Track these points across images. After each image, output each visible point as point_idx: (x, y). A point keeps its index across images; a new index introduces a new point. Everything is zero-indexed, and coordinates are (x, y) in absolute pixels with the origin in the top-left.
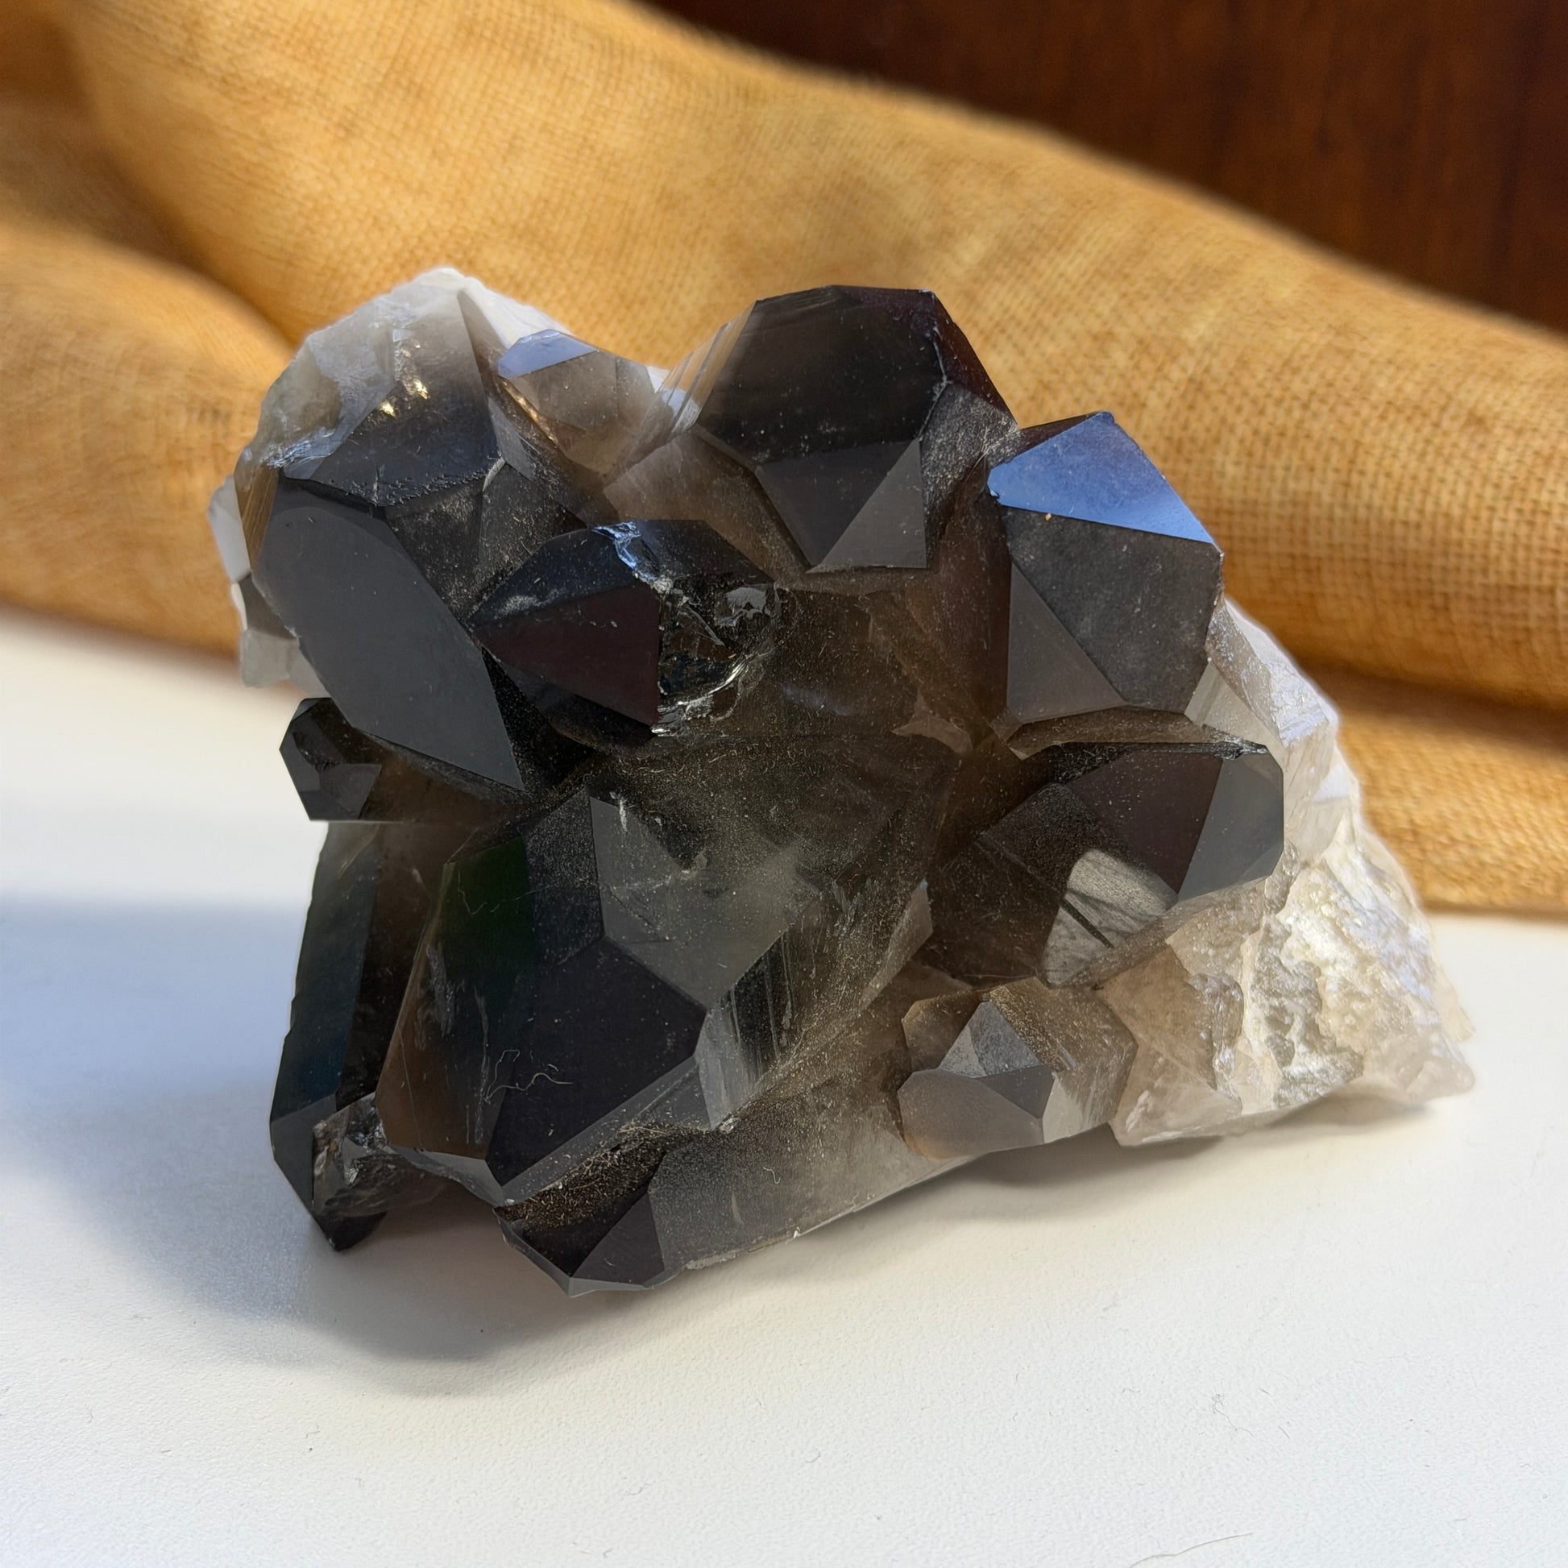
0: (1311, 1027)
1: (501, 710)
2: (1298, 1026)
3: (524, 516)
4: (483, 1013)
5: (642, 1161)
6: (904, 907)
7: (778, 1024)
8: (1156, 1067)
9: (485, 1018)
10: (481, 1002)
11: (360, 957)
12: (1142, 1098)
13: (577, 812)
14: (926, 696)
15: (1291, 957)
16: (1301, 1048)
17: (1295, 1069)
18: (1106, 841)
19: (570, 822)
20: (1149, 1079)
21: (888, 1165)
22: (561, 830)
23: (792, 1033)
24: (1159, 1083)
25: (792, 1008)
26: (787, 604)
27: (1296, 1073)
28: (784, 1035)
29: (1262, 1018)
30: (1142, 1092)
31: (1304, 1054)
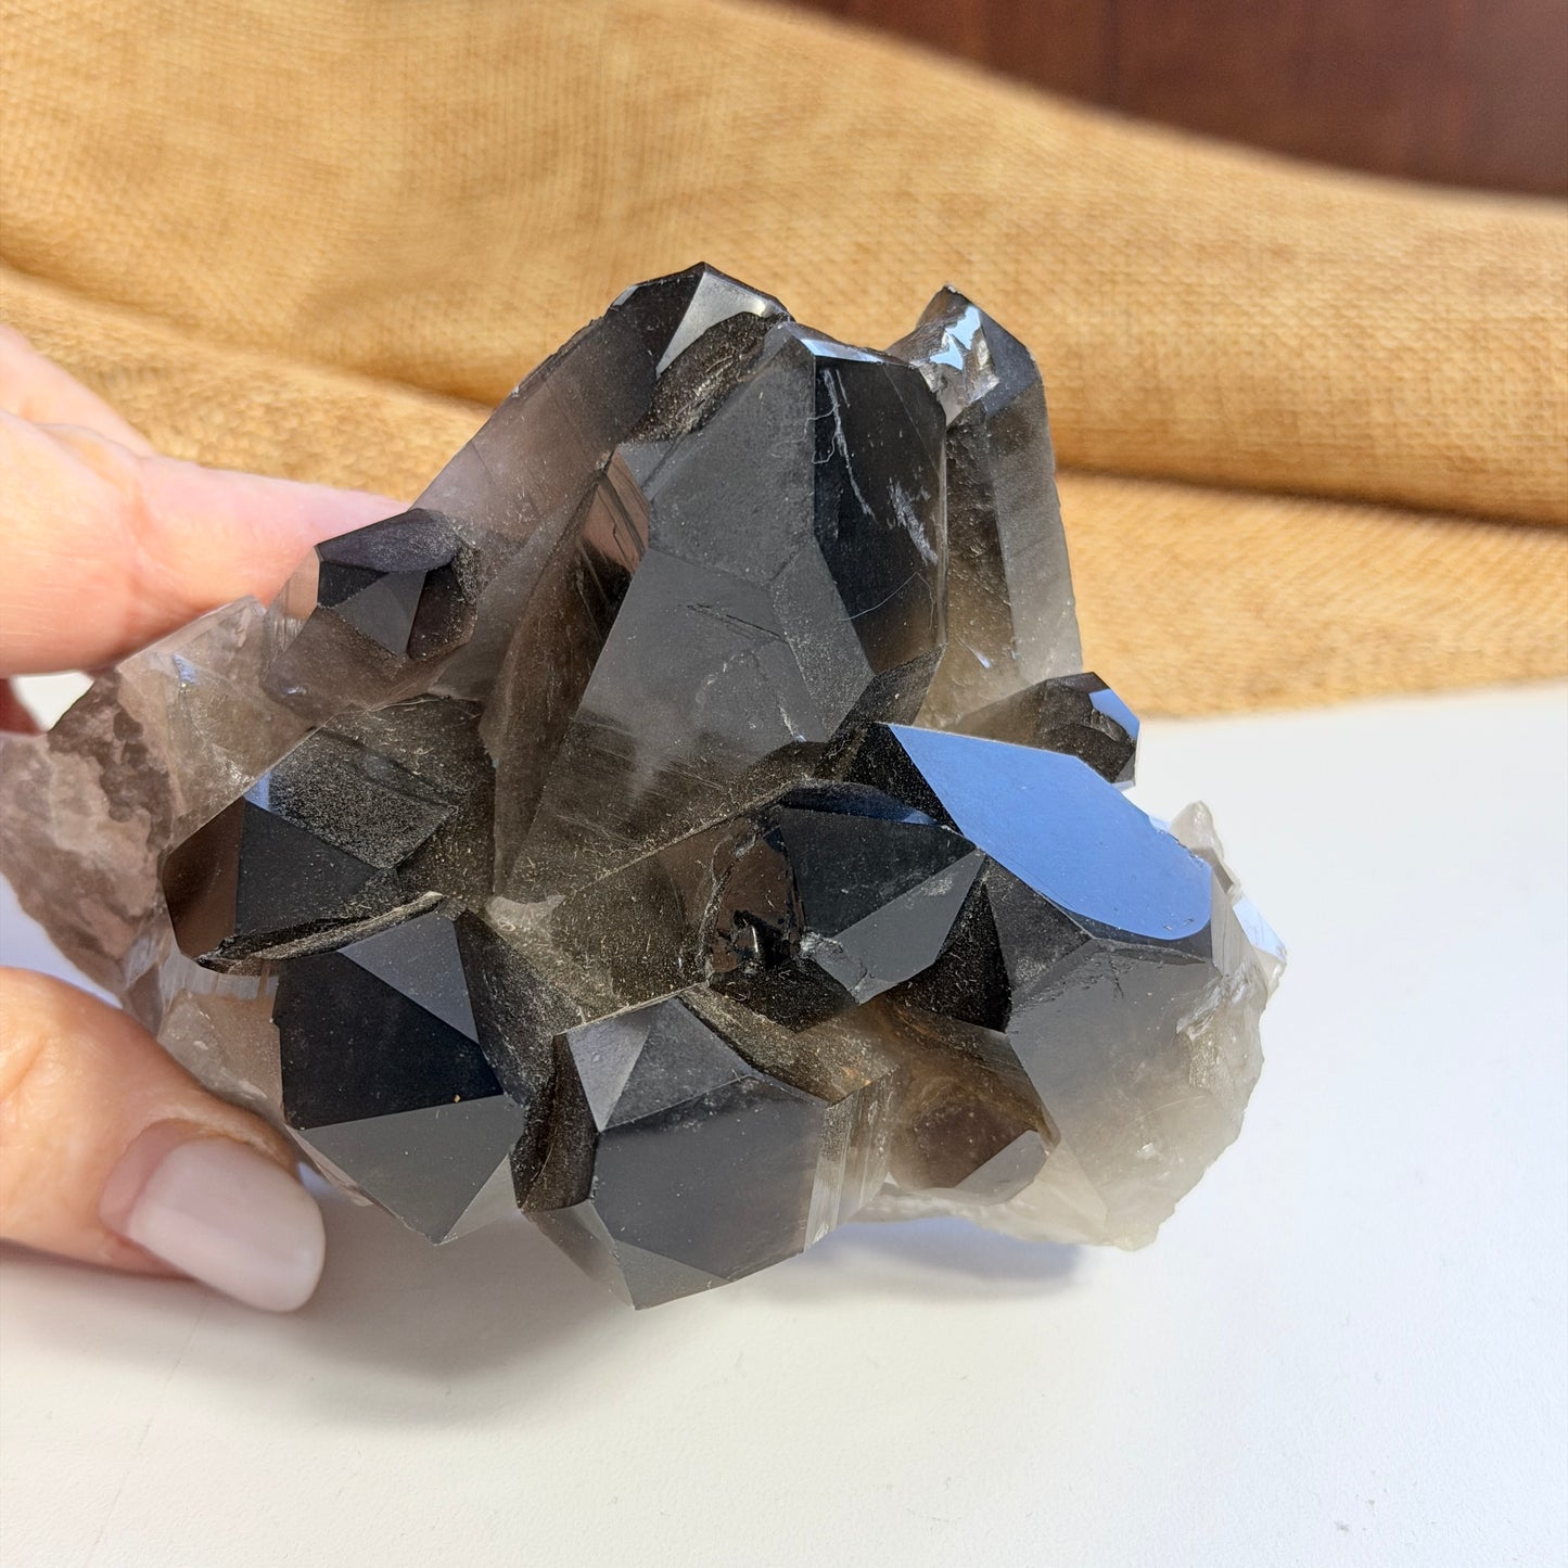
0: (104, 760)
1: (932, 791)
2: (117, 757)
3: (968, 987)
4: (861, 499)
5: (671, 398)
6: (508, 733)
7: (587, 573)
8: (236, 671)
9: (857, 494)
10: (866, 509)
11: (1006, 556)
12: (243, 638)
13: (830, 711)
14: (543, 941)
15: (141, 819)
16: (109, 737)
17: (108, 714)
18: (327, 831)
19: (834, 699)
20: (240, 657)
21: (454, 489)
22: (840, 688)
23: (573, 568)
24: (231, 656)
25: (578, 591)
26: (692, 970)
27: (108, 712)
28: (579, 563)
29: (151, 749)
30: (244, 644)
31: (105, 733)
